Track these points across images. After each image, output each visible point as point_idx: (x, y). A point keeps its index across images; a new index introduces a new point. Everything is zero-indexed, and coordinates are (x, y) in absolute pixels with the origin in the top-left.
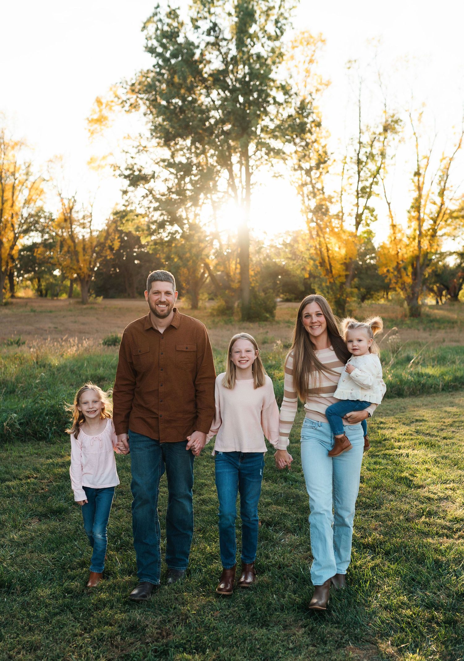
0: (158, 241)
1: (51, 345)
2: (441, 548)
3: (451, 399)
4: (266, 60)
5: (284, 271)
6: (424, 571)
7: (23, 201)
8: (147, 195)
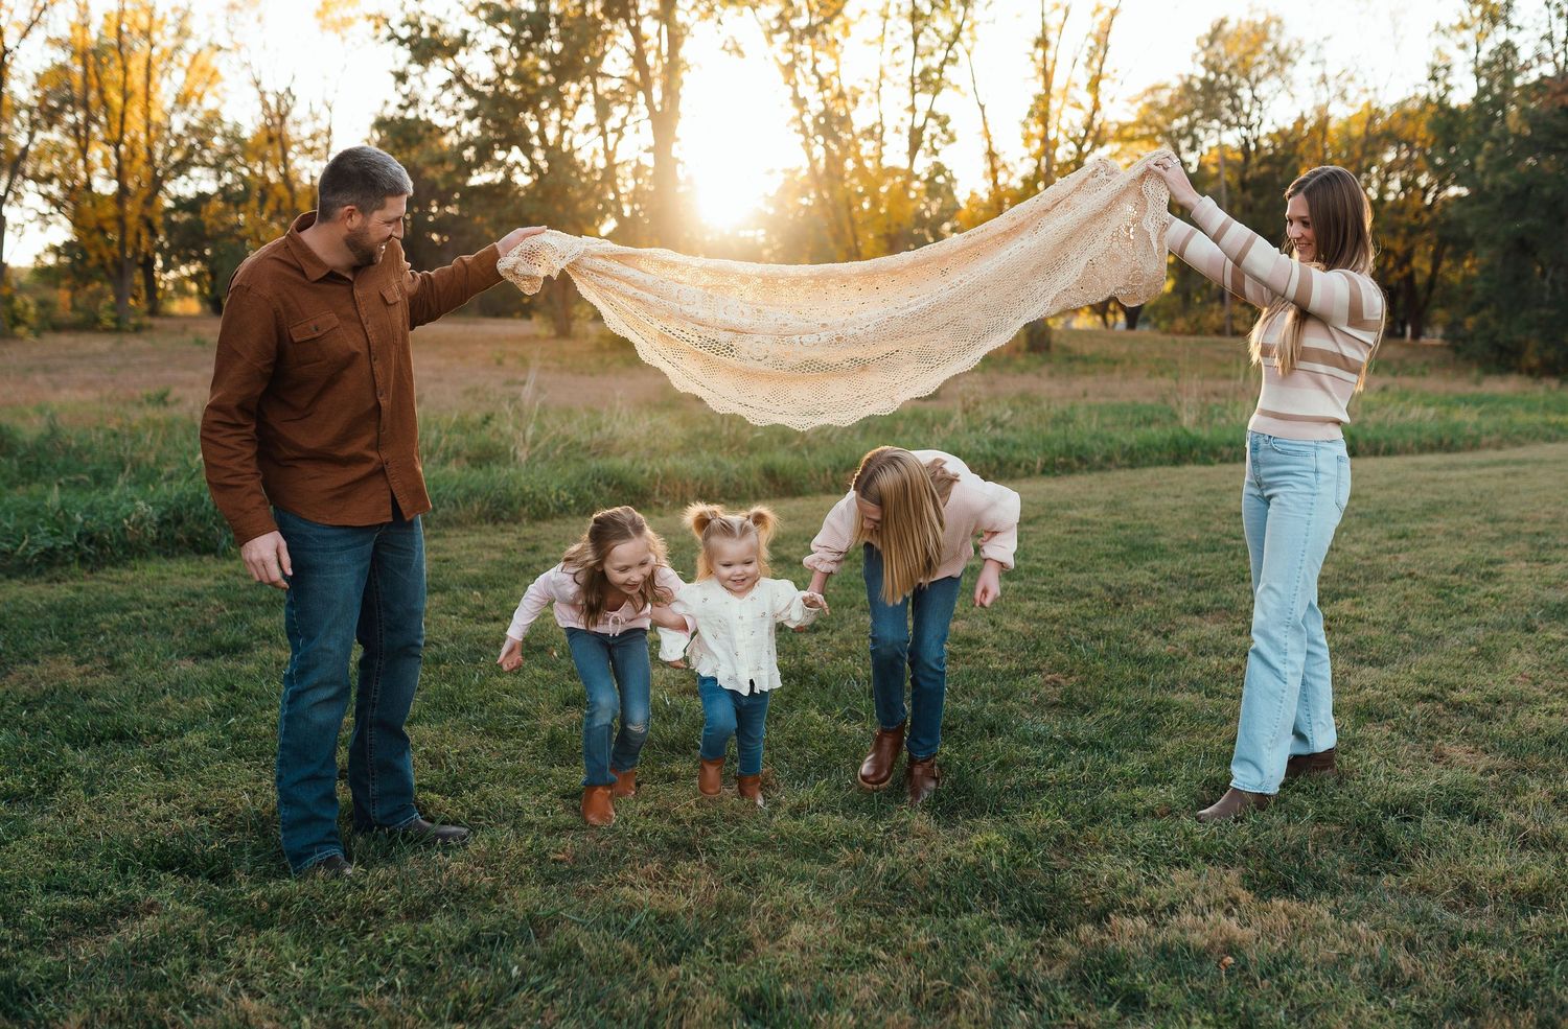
0: (486, 189)
7: (172, 98)
8: (451, 83)
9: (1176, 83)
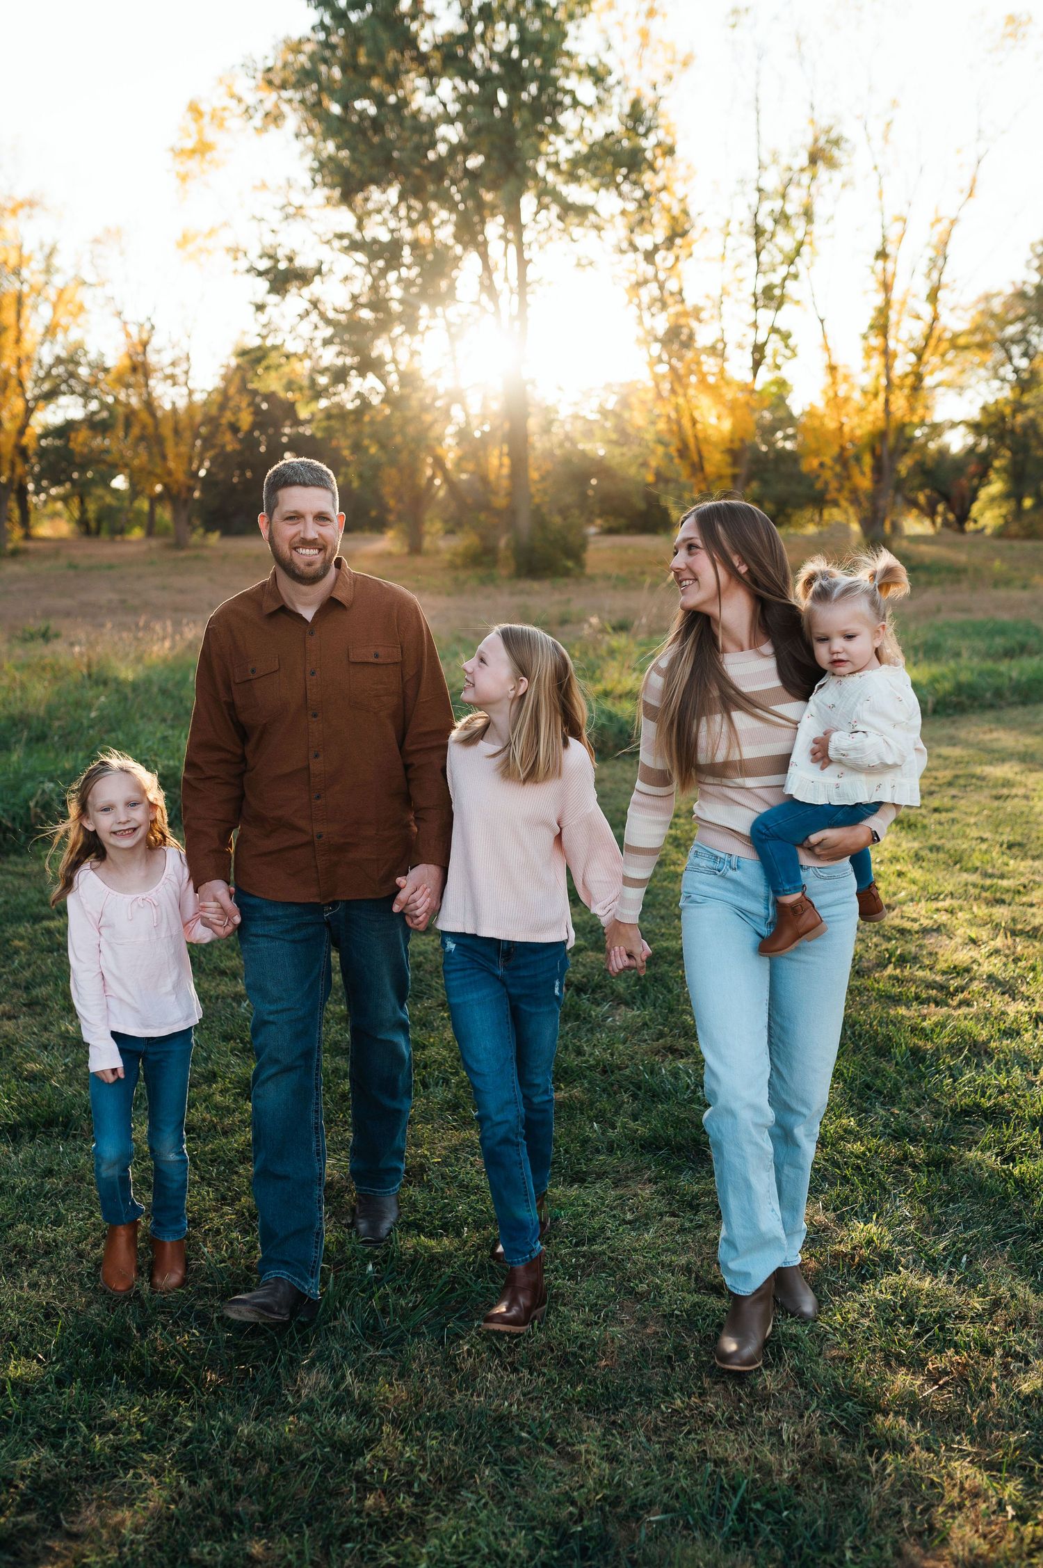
0: (335, 411)
1: (116, 638)
2: (925, 1024)
3: (951, 731)
4: (555, 10)
5: (601, 468)
6: (890, 1069)
7: (41, 330)
8: (307, 313)
9: (1009, 290)
